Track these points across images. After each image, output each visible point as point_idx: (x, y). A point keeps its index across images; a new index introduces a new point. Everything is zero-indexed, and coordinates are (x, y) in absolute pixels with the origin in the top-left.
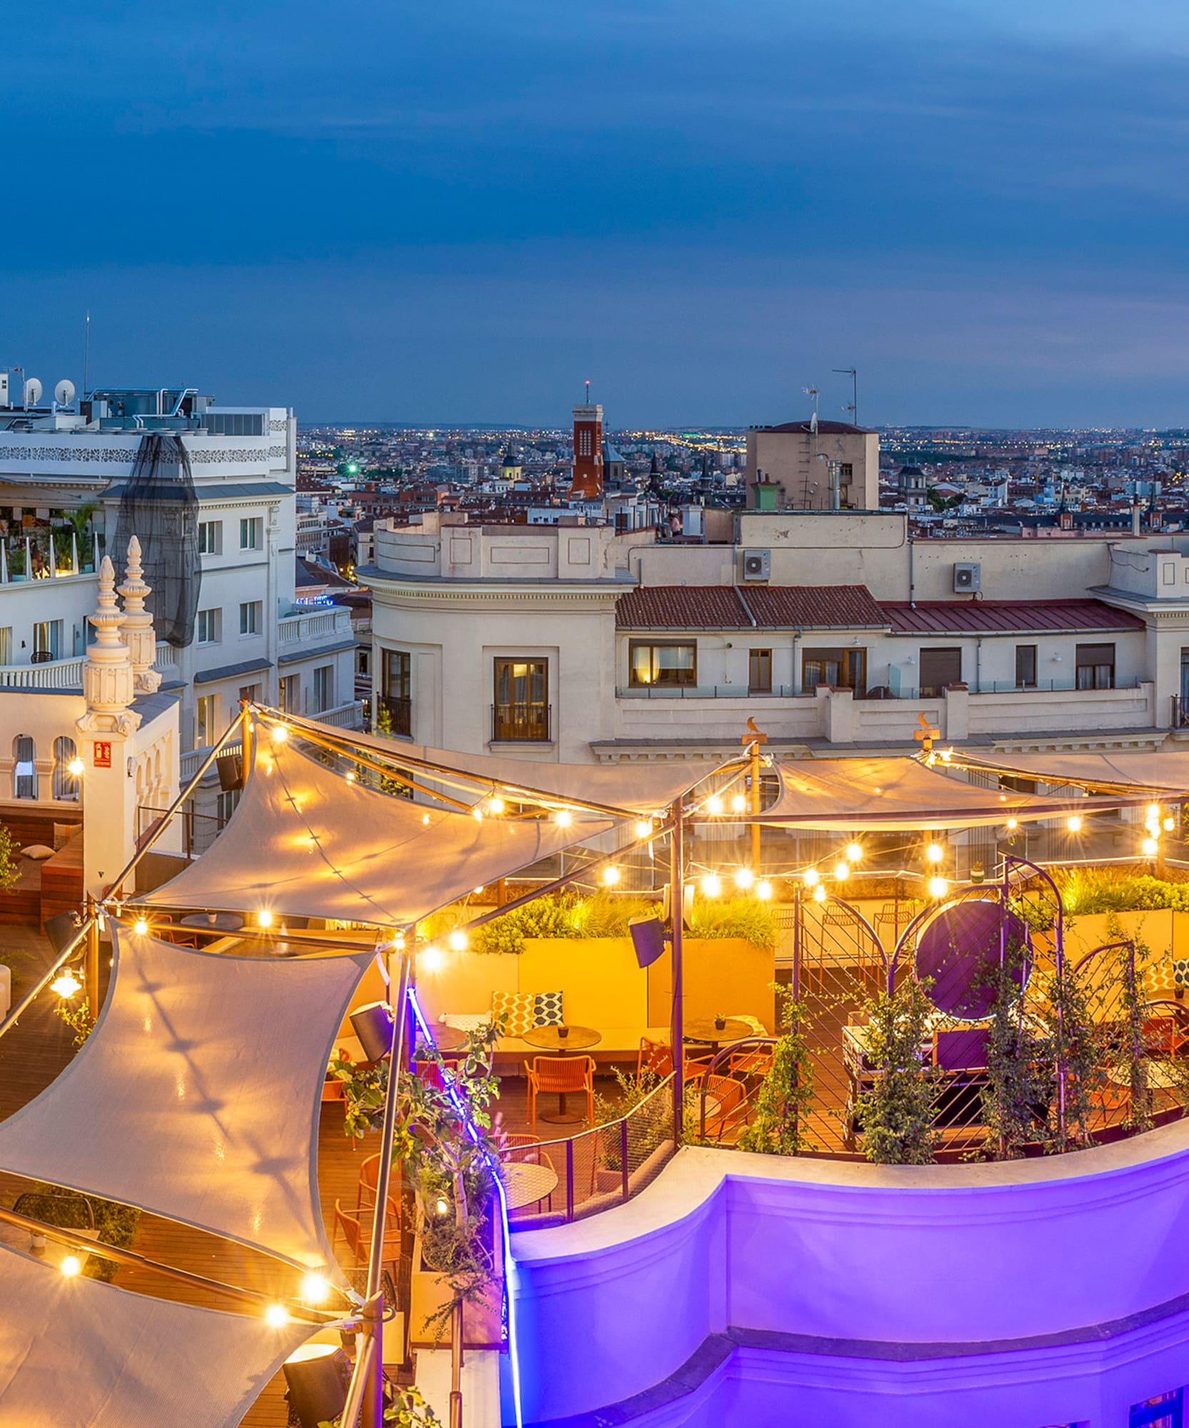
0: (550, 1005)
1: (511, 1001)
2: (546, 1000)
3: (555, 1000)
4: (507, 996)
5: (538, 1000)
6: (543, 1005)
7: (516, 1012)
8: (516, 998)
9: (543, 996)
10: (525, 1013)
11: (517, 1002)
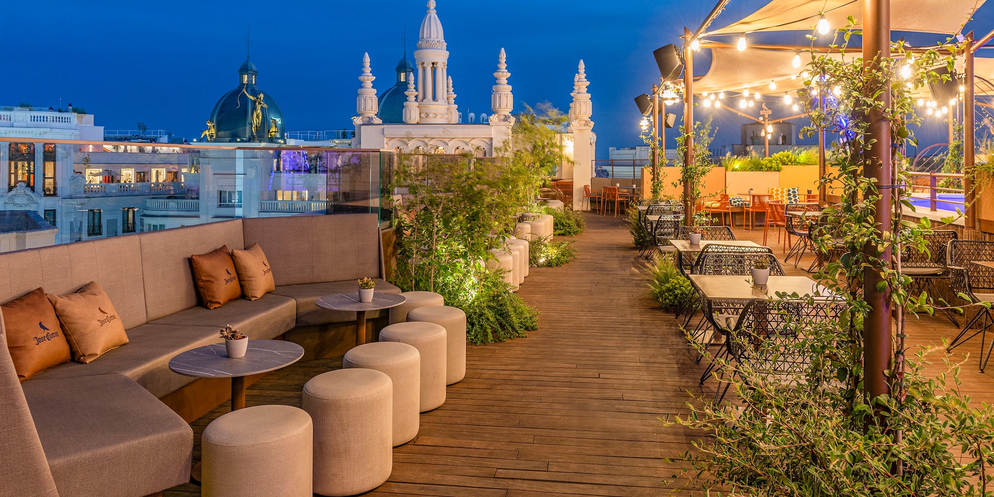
0: (794, 192)
1: (777, 190)
2: (792, 190)
3: (796, 190)
4: (775, 189)
5: (789, 191)
6: (791, 192)
7: (775, 192)
8: (779, 189)
9: (790, 189)
10: (784, 195)
11: (780, 190)
